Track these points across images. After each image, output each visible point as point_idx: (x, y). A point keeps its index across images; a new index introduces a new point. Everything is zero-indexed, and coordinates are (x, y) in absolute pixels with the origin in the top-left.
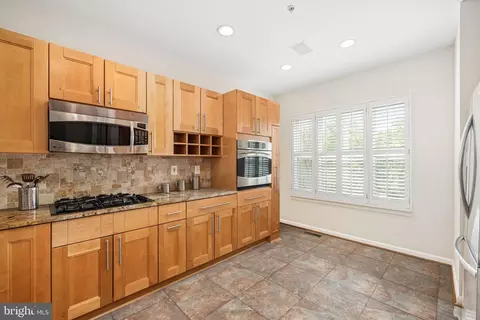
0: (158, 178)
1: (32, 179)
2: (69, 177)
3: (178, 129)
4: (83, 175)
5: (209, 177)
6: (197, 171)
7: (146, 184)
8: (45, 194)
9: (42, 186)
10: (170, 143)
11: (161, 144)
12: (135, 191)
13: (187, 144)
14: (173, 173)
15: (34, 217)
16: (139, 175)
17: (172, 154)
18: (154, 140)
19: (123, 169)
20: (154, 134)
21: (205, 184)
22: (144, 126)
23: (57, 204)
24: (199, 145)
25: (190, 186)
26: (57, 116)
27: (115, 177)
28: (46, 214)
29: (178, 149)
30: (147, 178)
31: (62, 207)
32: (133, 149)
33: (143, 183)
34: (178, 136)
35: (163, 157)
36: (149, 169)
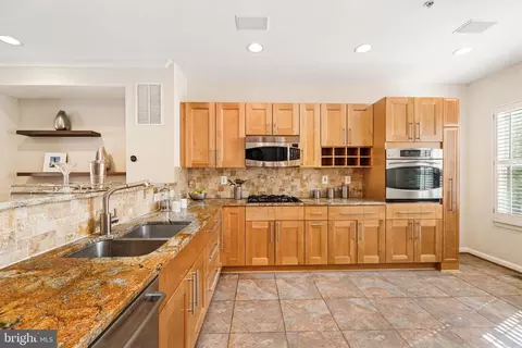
0: (312, 186)
1: (240, 182)
2: (255, 181)
3: (325, 145)
4: (263, 181)
5: (360, 188)
6: (347, 180)
7: (302, 190)
8: (245, 192)
9: (244, 186)
10: (319, 156)
11: (311, 157)
12: (294, 194)
13: (333, 156)
14: (324, 182)
15: (239, 202)
16: (297, 183)
17: (320, 166)
18: (304, 155)
19: (286, 178)
20: (305, 151)
21: (356, 194)
22: (297, 146)
23: (250, 197)
24: (346, 157)
25: (339, 195)
26: (250, 146)
27: (281, 183)
28: (244, 202)
29: (326, 162)
30: (303, 186)
31: (252, 199)
32: (289, 163)
33: (300, 189)
34: (326, 151)
35: (316, 169)
36: (304, 178)
